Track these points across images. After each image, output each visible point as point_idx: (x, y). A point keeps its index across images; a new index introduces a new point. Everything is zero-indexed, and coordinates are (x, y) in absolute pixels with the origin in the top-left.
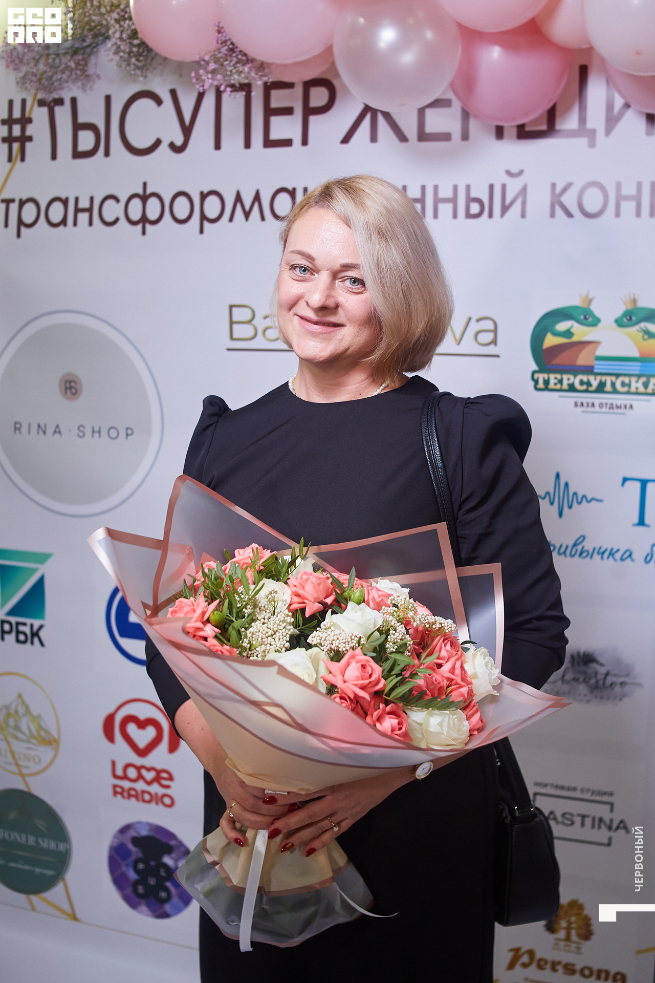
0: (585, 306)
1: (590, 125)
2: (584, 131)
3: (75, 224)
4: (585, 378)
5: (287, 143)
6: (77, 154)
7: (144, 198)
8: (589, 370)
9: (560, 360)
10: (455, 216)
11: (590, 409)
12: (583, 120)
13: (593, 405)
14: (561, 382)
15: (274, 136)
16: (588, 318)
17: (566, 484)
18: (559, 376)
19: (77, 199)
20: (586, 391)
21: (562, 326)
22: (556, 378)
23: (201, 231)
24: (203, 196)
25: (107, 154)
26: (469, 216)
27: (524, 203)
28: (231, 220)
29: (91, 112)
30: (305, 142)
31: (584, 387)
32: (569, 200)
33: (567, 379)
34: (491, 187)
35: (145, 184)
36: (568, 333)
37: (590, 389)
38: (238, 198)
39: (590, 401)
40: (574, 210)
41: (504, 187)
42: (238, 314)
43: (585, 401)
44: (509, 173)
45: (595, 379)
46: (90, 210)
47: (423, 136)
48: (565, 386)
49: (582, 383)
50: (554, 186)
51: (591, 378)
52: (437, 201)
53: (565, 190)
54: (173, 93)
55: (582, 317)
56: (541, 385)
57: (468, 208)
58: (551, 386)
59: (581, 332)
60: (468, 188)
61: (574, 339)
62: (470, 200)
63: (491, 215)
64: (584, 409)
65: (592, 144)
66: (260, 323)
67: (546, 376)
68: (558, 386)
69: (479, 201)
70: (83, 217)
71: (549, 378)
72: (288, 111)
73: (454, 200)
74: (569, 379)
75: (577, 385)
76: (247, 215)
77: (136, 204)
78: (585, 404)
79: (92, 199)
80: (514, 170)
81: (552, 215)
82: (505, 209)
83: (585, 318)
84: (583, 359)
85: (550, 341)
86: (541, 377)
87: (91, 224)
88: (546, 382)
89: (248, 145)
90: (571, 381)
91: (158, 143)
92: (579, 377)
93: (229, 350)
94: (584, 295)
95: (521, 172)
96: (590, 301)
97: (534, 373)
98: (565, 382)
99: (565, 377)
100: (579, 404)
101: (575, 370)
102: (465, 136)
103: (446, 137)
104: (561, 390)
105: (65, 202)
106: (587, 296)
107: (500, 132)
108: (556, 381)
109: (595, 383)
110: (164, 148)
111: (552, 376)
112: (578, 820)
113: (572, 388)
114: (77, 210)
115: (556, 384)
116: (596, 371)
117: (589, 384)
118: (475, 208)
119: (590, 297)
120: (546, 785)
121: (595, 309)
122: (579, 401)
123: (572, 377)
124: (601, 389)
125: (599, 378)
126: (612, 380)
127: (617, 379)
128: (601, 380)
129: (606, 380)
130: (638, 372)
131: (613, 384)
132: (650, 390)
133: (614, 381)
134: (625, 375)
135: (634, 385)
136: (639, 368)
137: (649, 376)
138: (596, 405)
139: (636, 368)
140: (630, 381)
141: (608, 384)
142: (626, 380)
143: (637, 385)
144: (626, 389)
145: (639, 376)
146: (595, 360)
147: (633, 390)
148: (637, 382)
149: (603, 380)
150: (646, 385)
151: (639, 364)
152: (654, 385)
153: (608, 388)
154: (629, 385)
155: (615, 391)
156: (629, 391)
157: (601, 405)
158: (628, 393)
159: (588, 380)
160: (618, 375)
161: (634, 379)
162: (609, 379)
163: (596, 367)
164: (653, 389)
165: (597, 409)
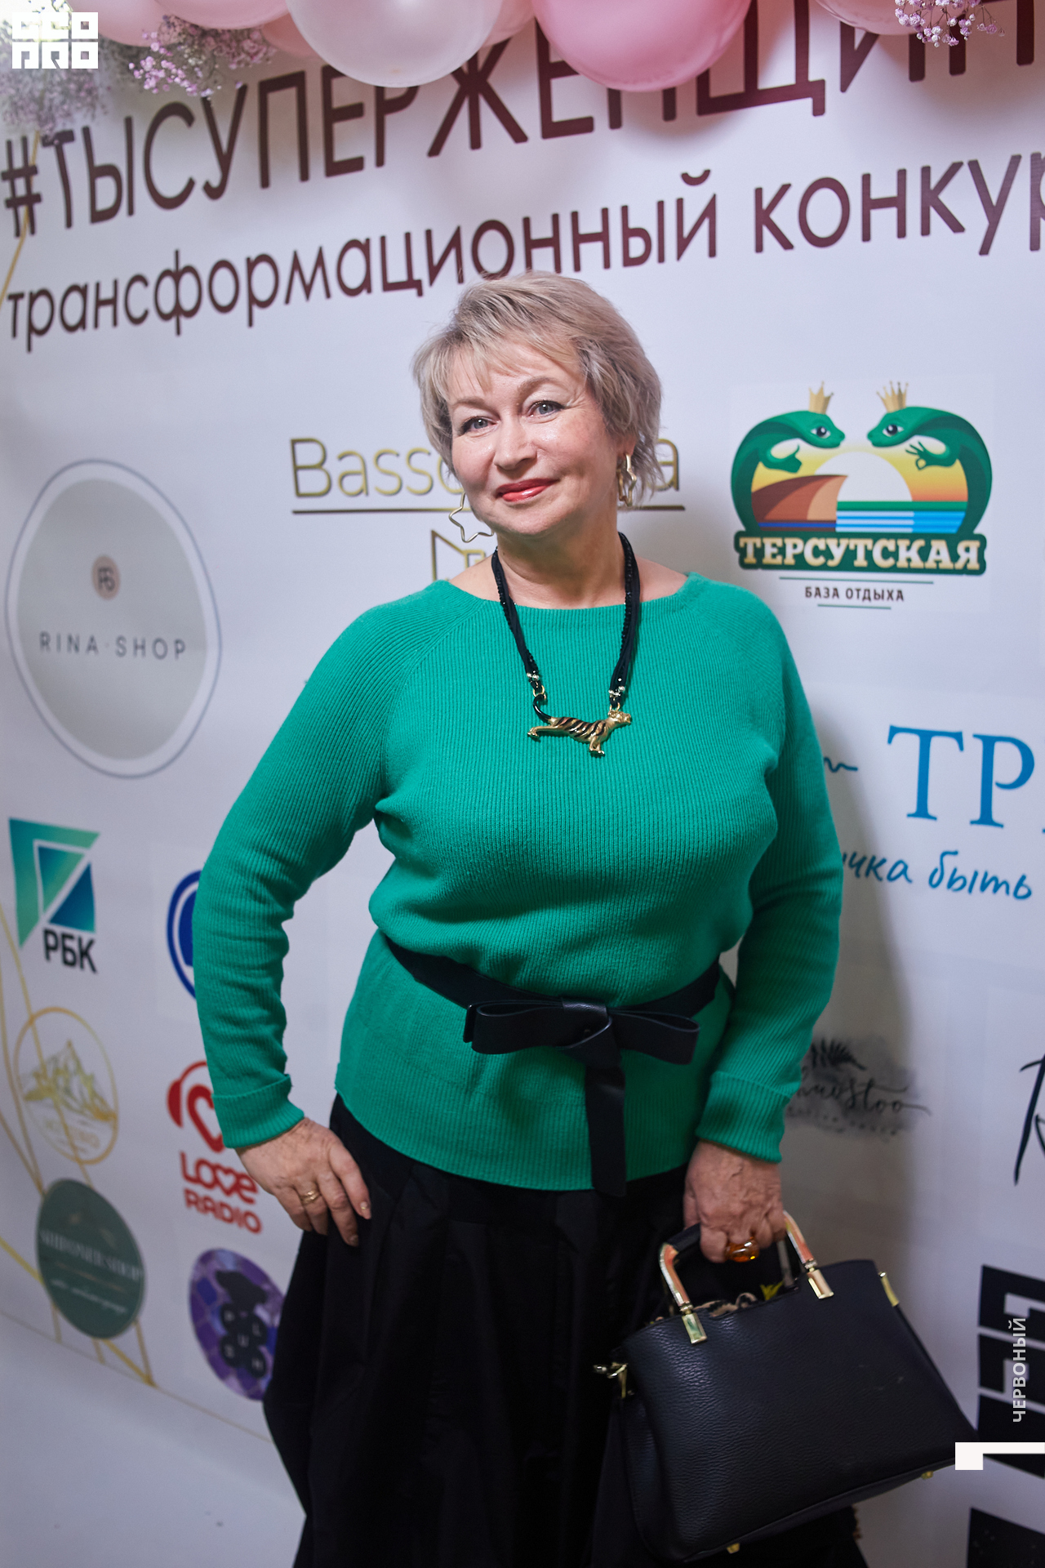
0: (820, 412)
2: (805, 85)
4: (821, 544)
8: (827, 529)
9: (781, 511)
10: (607, 264)
11: (831, 601)
13: (836, 593)
14: (782, 551)
16: (825, 434)
18: (779, 542)
20: (824, 567)
21: (781, 450)
22: (774, 545)
26: (629, 261)
27: (713, 233)
31: (821, 560)
32: (785, 217)
33: (794, 546)
34: (661, 206)
36: (792, 463)
37: (831, 563)
39: (831, 585)
40: (794, 234)
41: (680, 203)
43: (822, 585)
44: (687, 179)
45: (839, 545)
47: (549, 129)
48: (790, 560)
49: (816, 552)
50: (758, 192)
51: (832, 543)
52: (578, 239)
53: (777, 199)
55: (814, 432)
56: (750, 558)
57: (626, 248)
58: (768, 559)
59: (814, 460)
60: (625, 211)
61: (802, 472)
62: (629, 233)
63: (661, 258)
64: (819, 600)
65: (819, 107)
67: (758, 541)
68: (779, 560)
69: (642, 233)
71: (763, 545)
73: (604, 237)
74: (795, 546)
75: (809, 557)
78: (823, 592)
80: (695, 173)
81: (759, 248)
82: (683, 244)
83: (819, 433)
84: (818, 510)
85: (764, 477)
86: (750, 543)
88: (759, 552)
90: (798, 551)
92: (813, 542)
94: (816, 393)
95: (705, 176)
96: (828, 401)
97: (739, 535)
98: (790, 552)
99: (789, 542)
100: (813, 591)
101: (807, 530)
102: (615, 122)
103: (586, 125)
104: (783, 567)
106: (822, 393)
107: (668, 106)
108: (775, 550)
109: (838, 554)
111: (768, 542)
113: (800, 563)
115: (774, 556)
116: (838, 530)
117: (828, 554)
118: (637, 247)
119: (827, 395)
122: (813, 585)
123: (799, 542)
124: (848, 563)
125: (844, 542)
126: (866, 547)
127: (874, 544)
128: (848, 547)
129: (856, 546)
130: (909, 530)
131: (869, 554)
132: (931, 564)
133: (870, 547)
134: (888, 536)
135: (903, 554)
136: (911, 522)
137: (929, 538)
138: (842, 593)
139: (905, 522)
140: (897, 547)
141: (861, 554)
142: (891, 545)
143: (909, 554)
144: (890, 562)
145: (912, 537)
146: (840, 509)
147: (902, 563)
148: (909, 548)
149: (852, 547)
150: (924, 553)
151: (911, 514)
152: (938, 553)
153: (861, 561)
154: (895, 555)
155: (872, 567)
156: (895, 565)
157: (849, 594)
158: (894, 569)
159: (827, 546)
160: (876, 537)
161: (903, 544)
162: (861, 545)
163: (839, 522)
164: (938, 562)
165: (843, 600)
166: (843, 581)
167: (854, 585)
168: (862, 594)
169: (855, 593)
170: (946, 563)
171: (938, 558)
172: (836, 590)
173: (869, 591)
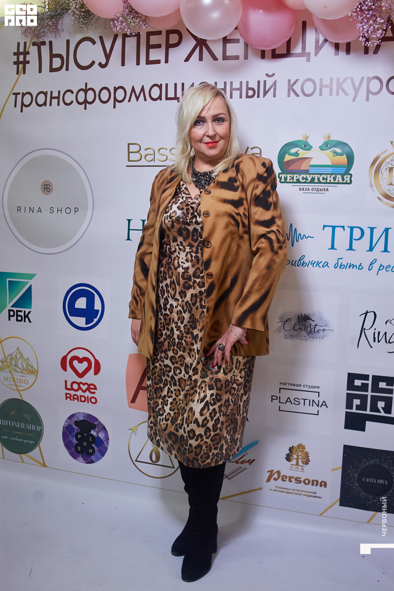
0: (305, 140)
1: (307, 51)
2: (304, 54)
3: (51, 105)
4: (305, 176)
5: (158, 62)
6: (52, 70)
7: (86, 91)
8: (307, 172)
9: (293, 167)
10: (241, 97)
11: (307, 192)
12: (304, 48)
13: (309, 189)
14: (293, 178)
15: (151, 59)
16: (307, 146)
17: (296, 229)
18: (292, 176)
19: (52, 92)
20: (305, 182)
21: (293, 151)
22: (290, 177)
23: (114, 107)
24: (116, 89)
25: (67, 69)
26: (248, 97)
27: (275, 90)
28: (129, 101)
29: (59, 48)
30: (167, 61)
31: (304, 180)
32: (297, 88)
34: (259, 82)
35: (86, 84)
36: (297, 154)
37: (307, 181)
38: (133, 90)
39: (307, 187)
40: (299, 92)
41: (265, 82)
42: (133, 148)
43: (304, 187)
44: (267, 75)
45: (310, 176)
46: (58, 98)
47: (225, 58)
48: (295, 181)
49: (303, 178)
50: (289, 81)
51: (308, 176)
52: (232, 90)
53: (295, 83)
54: (101, 38)
55: (303, 146)
56: (283, 180)
57: (247, 93)
58: (288, 180)
59: (303, 153)
60: (247, 82)
61: (299, 157)
62: (248, 89)
63: (258, 97)
64: (305, 192)
65: (308, 60)
66: (143, 152)
67: (285, 175)
68: (292, 180)
69: (253, 89)
70: (55, 101)
71: (287, 176)
72: (158, 46)
73: (240, 89)
74: (297, 177)
75: (301, 180)
76: (137, 98)
77: (82, 94)
78: (305, 189)
79: (59, 92)
80: (270, 74)
81: (289, 96)
82: (265, 93)
83: (305, 146)
84: (304, 167)
85: (287, 158)
86: (283, 176)
87: (58, 105)
88: (286, 179)
89: (138, 63)
90: (297, 178)
91: (93, 63)
92: (302, 176)
93: (127, 166)
94: (304, 135)
95: (274, 74)
96: (308, 137)
97: (279, 174)
98: (295, 178)
99: (295, 176)
100: (302, 189)
101: (300, 172)
102: (246, 58)
103: (237, 58)
104: (293, 182)
105: (45, 94)
106: (306, 135)
107: (263, 55)
108: (291, 178)
109: (309, 179)
110: (96, 65)
111: (288, 176)
112: (302, 402)
113: (298, 181)
114: (52, 98)
115: (290, 179)
116: (310, 172)
117: (307, 179)
118: (251, 93)
119: (307, 136)
120: (286, 384)
121: (310, 141)
122: (302, 187)
123: (298, 176)
124: (312, 181)
125: (311, 176)
126: (318, 177)
127: (320, 176)
128: (313, 177)
129: (315, 177)
130: (331, 172)
131: (318, 179)
132: (336, 181)
133: (319, 177)
134: (324, 174)
135: (329, 179)
136: (331, 170)
137: (336, 174)
138: (310, 189)
139: (330, 170)
140: (327, 177)
141: (316, 179)
142: (325, 176)
143: (330, 179)
144: (325, 181)
145: (331, 174)
146: (310, 167)
147: (328, 181)
148: (330, 177)
149: (314, 177)
150: (334, 179)
151: (331, 168)
152: (339, 178)
153: (316, 181)
154: (326, 179)
155: (319, 182)
156: (326, 182)
157: (312, 190)
158: (326, 183)
159: (306, 177)
160: (321, 174)
161: (329, 176)
162: (316, 176)
163: (310, 170)
164: (338, 181)
165: (311, 191)
166: (311, 186)
167: (314, 187)
168: (316, 190)
169: (314, 189)
170: (341, 181)
171: (339, 180)
172: (308, 188)
173: (318, 189)
